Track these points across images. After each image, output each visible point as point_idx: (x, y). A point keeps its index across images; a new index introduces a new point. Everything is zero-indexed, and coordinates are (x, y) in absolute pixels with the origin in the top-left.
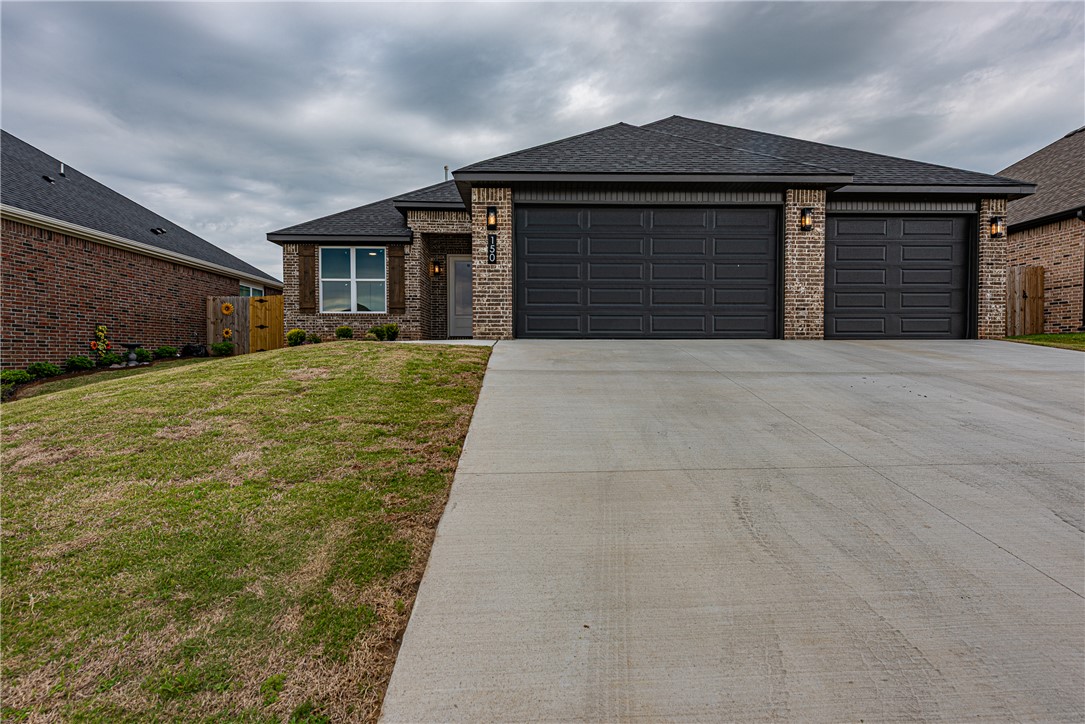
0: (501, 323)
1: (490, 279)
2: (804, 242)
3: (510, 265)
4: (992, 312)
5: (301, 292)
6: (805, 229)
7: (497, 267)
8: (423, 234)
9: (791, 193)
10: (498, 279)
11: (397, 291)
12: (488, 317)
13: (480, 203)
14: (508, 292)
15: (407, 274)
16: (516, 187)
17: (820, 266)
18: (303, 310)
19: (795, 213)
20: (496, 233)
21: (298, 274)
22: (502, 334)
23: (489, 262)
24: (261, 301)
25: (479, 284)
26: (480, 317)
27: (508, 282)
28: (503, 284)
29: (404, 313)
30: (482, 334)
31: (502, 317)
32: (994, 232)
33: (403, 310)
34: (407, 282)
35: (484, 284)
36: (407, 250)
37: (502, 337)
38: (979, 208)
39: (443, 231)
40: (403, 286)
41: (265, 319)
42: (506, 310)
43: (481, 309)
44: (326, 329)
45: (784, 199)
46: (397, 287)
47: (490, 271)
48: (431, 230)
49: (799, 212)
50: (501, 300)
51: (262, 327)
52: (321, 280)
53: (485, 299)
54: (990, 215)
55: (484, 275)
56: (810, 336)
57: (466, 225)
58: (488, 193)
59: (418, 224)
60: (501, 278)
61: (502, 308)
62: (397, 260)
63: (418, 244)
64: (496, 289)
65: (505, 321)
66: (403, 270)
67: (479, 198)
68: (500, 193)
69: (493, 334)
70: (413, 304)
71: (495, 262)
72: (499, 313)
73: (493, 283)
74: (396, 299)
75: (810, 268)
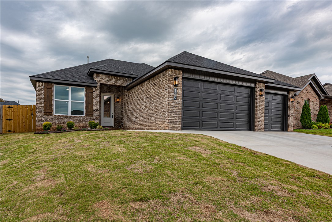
0: (178, 124)
1: (174, 106)
2: (260, 100)
3: (181, 101)
4: (291, 124)
5: (45, 105)
6: (261, 95)
7: (177, 101)
8: (101, 84)
9: (258, 84)
10: (177, 106)
11: (90, 107)
12: (173, 121)
13: (171, 75)
14: (180, 111)
15: (94, 100)
16: (184, 70)
17: (264, 108)
18: (46, 113)
19: (258, 90)
20: (177, 88)
21: (43, 96)
22: (178, 128)
23: (174, 99)
24: (9, 107)
25: (171, 108)
26: (171, 121)
27: (180, 108)
28: (178, 108)
29: (92, 116)
30: (171, 128)
31: (178, 121)
32: (292, 101)
33: (92, 115)
34: (94, 103)
35: (172, 108)
36: (94, 90)
37: (178, 129)
38: (288, 93)
39: (109, 83)
40: (92, 105)
41: (12, 116)
42: (179, 118)
43: (171, 118)
44: (57, 122)
45: (255, 85)
46: (90, 105)
47: (174, 103)
48: (104, 82)
49: (259, 90)
50: (178, 115)
51: (9, 120)
52: (54, 100)
53: (172, 114)
54: (291, 96)
55: (172, 104)
56: (261, 130)
57: (118, 82)
58: (174, 72)
59: (99, 79)
60: (178, 106)
61: (178, 118)
62: (90, 94)
63: (98, 88)
64: (176, 110)
65: (179, 123)
66: (92, 98)
67: (171, 73)
68: (179, 72)
69: (175, 128)
70: (96, 113)
71: (176, 99)
72: (177, 120)
73: (175, 108)
74: (89, 110)
75: (261, 108)
